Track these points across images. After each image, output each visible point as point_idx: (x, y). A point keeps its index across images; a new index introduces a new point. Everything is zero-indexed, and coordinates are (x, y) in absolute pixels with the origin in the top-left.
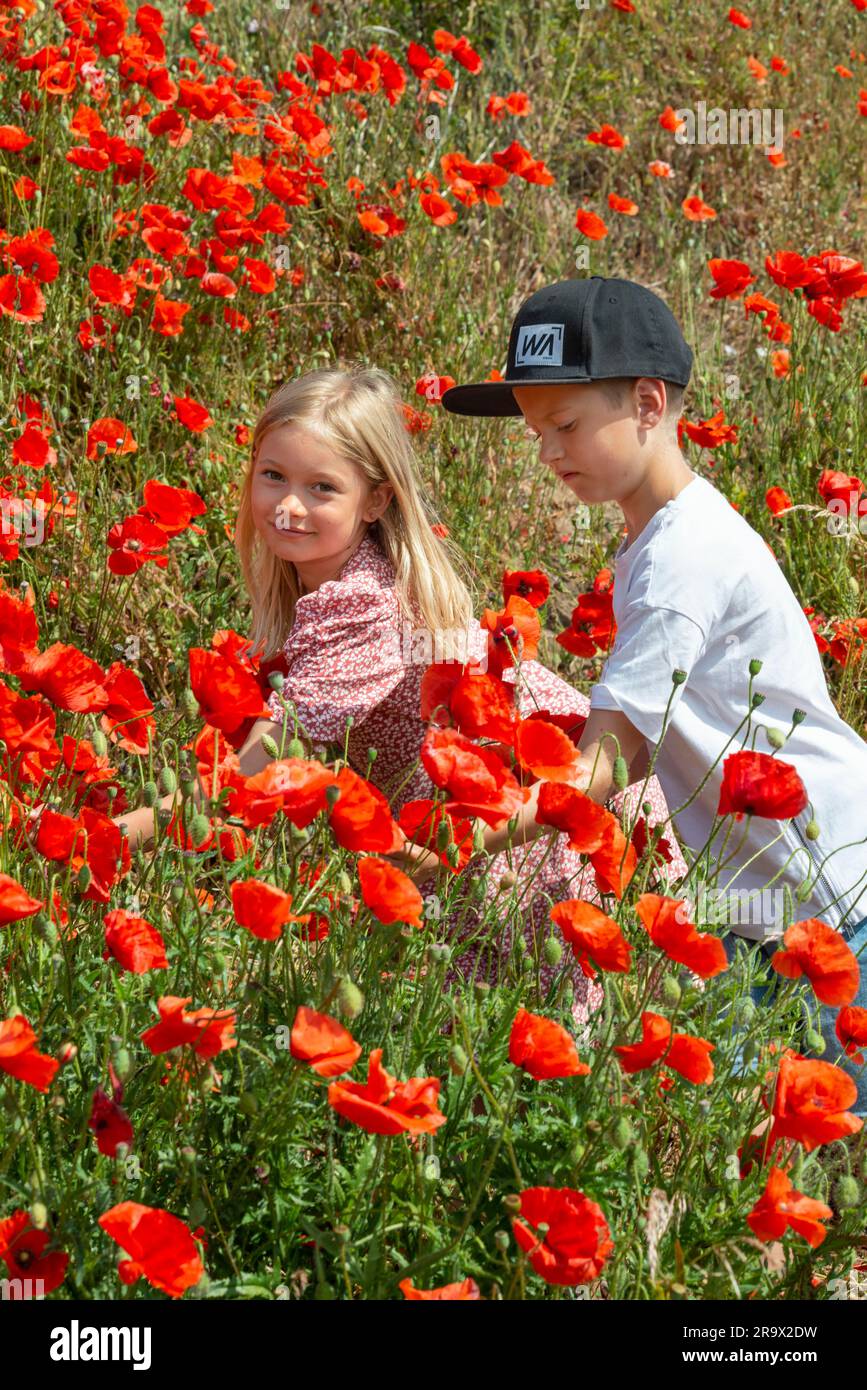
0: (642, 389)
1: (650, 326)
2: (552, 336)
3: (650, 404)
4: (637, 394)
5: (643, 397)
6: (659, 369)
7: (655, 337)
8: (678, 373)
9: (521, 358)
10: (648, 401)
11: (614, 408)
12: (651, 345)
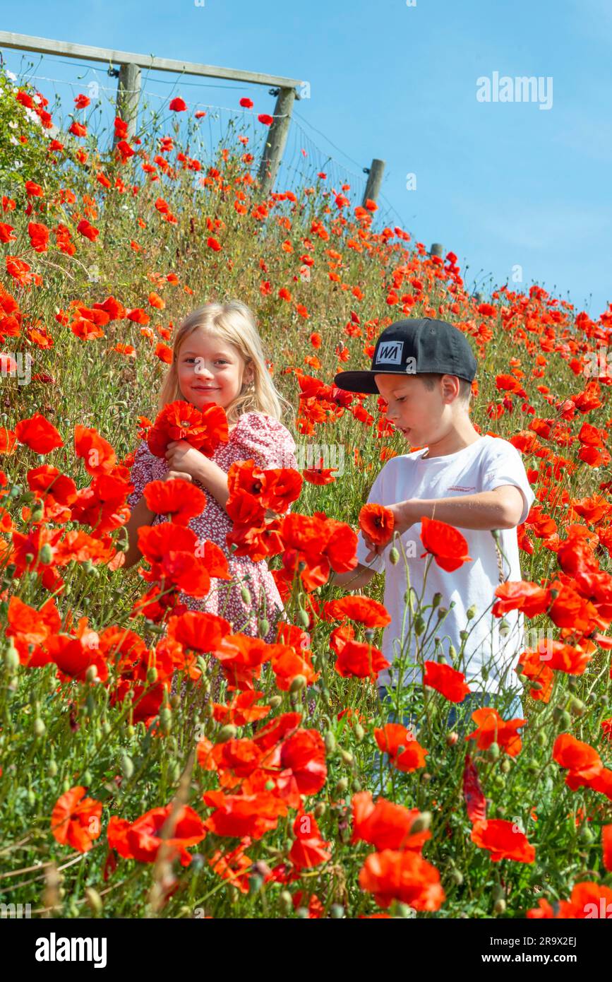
0: (445, 381)
1: (452, 345)
2: (397, 348)
3: (449, 390)
4: (443, 384)
5: (446, 386)
6: (456, 370)
7: (454, 352)
8: (467, 374)
9: (379, 359)
10: (449, 388)
11: (429, 390)
12: (452, 357)
